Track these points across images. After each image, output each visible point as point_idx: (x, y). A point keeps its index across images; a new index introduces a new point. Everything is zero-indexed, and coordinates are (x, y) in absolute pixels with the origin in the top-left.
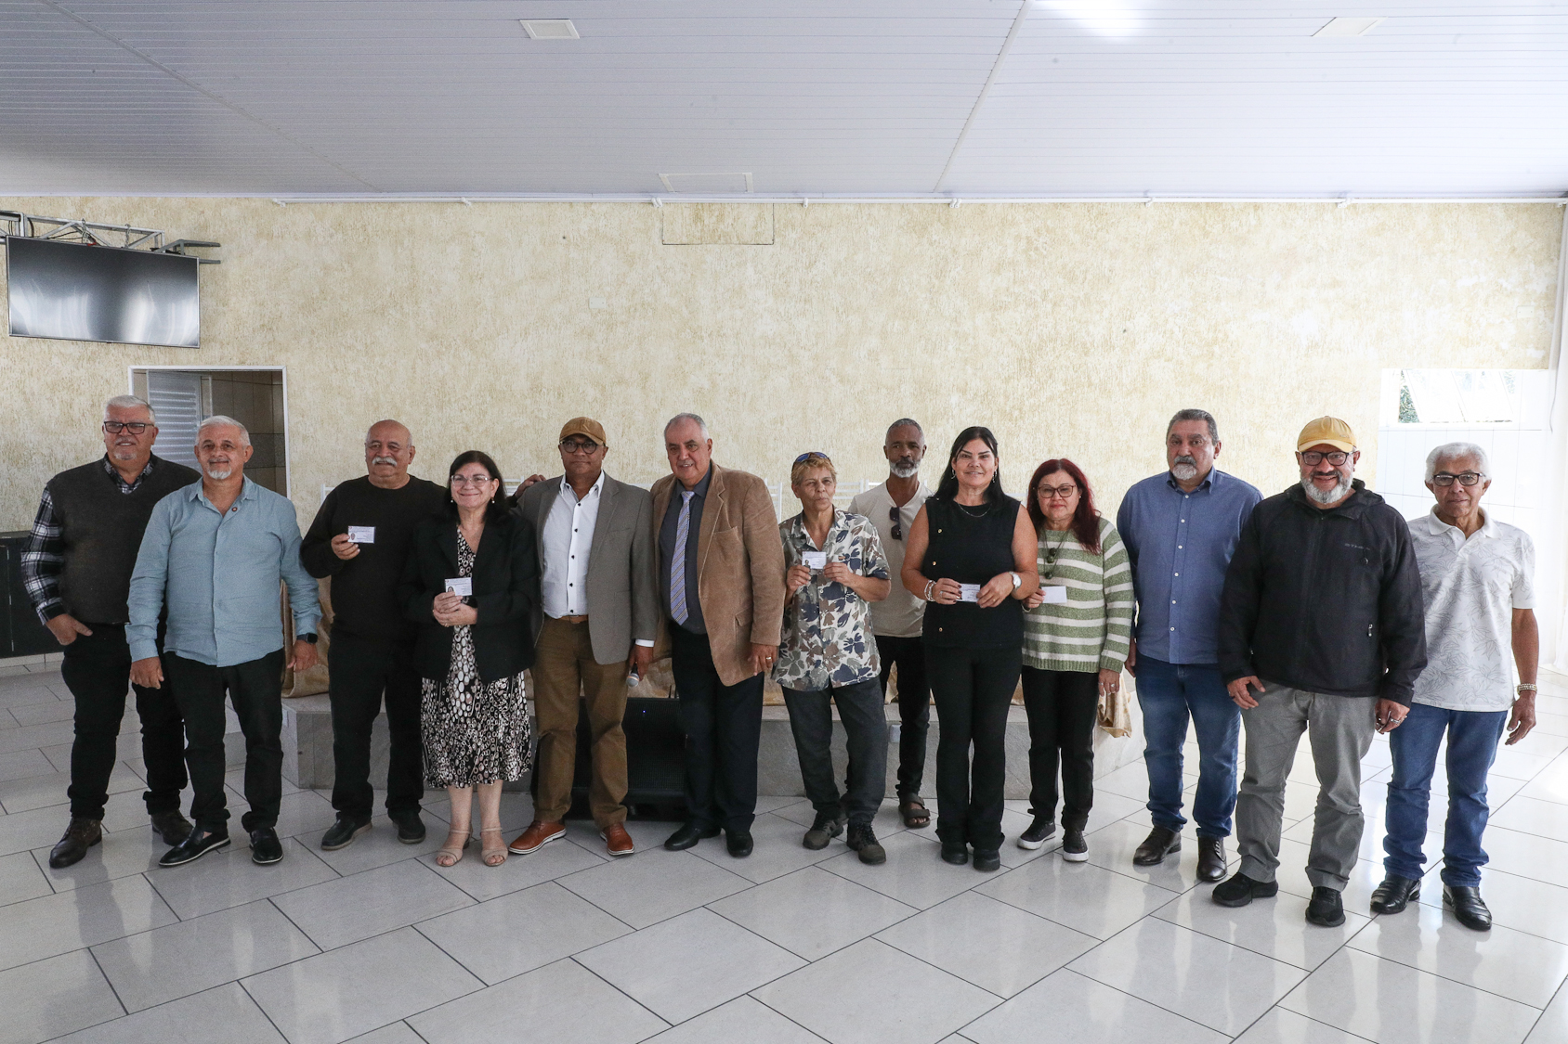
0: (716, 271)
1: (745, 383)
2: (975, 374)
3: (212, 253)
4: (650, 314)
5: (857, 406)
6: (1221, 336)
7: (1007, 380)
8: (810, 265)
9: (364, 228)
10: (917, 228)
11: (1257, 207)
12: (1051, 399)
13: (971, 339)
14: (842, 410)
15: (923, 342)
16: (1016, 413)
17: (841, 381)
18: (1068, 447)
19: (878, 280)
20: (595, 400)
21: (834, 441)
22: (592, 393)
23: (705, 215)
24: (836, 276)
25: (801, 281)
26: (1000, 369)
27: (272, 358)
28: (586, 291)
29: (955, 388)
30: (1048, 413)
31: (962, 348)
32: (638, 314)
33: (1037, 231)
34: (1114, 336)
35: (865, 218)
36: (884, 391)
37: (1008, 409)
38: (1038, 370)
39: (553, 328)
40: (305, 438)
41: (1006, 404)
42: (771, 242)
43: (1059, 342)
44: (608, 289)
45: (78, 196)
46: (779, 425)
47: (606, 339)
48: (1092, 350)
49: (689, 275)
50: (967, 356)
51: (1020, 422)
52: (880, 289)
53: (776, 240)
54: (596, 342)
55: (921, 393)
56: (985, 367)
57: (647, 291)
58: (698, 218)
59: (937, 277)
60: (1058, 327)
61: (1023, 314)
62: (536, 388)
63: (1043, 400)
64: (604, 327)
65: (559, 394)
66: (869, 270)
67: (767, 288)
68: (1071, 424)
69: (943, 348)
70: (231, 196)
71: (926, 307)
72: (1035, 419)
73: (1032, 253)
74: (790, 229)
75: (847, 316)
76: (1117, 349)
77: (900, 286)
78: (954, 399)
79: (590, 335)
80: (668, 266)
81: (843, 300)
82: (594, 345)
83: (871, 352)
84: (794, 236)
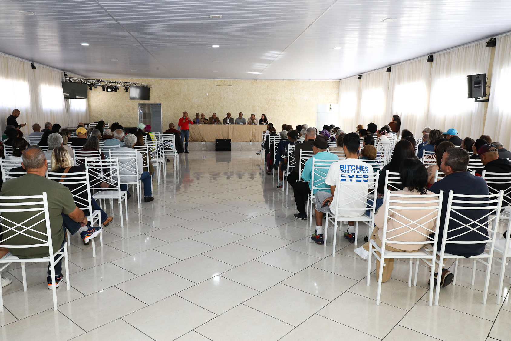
0: (224, 89)
3: (151, 86)
4: (215, 96)
6: (294, 99)
7: (265, 105)
8: (237, 89)
9: (173, 83)
10: (252, 84)
11: (299, 81)
12: (271, 108)
15: (253, 100)
22: (206, 107)
23: (222, 81)
24: (241, 90)
25: (236, 91)
27: (159, 102)
28: (205, 92)
31: (259, 100)
32: (213, 96)
33: (269, 84)
34: (279, 99)
35: (245, 82)
36: (248, 107)
39: (200, 97)
40: (164, 113)
42: (232, 85)
43: (272, 100)
44: (208, 92)
45: (131, 78)
47: (208, 99)
48: (277, 101)
49: (220, 90)
50: (259, 102)
52: (247, 92)
57: (214, 92)
58: (221, 82)
59: (255, 90)
60: (272, 98)
61: (267, 96)
62: (198, 106)
64: (208, 97)
66: (245, 89)
67: (231, 92)
69: (256, 100)
70: (153, 78)
71: (253, 95)
73: (268, 87)
75: (242, 96)
76: (280, 101)
77: (250, 92)
78: (257, 108)
80: (217, 89)
81: (242, 94)
82: (206, 100)
83: (246, 101)
84: (235, 84)
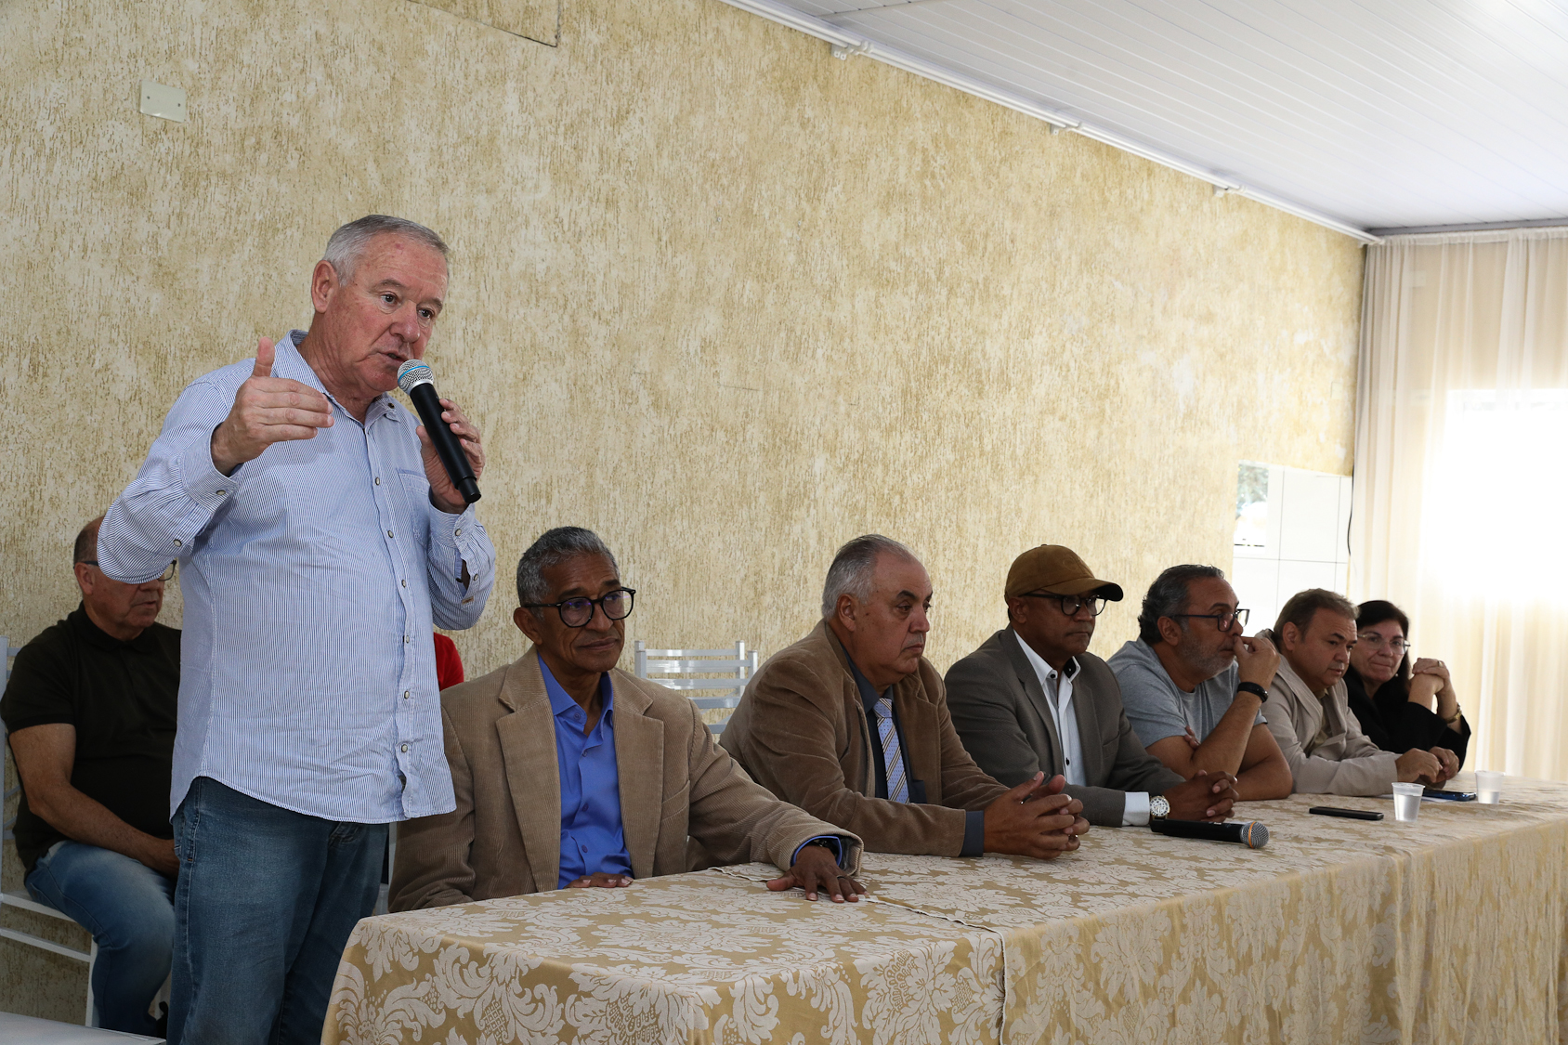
0: (444, 83)
1: (485, 389)
2: (849, 415)
4: (293, 164)
5: (678, 466)
6: (1112, 382)
8: (619, 119)
10: (784, 84)
13: (848, 340)
14: (654, 474)
15: (783, 334)
16: (897, 499)
17: (656, 405)
18: (953, 572)
19: (725, 181)
20: (136, 396)
21: (637, 548)
22: (128, 370)
24: (659, 154)
25: (601, 152)
26: (881, 410)
28: (133, 56)
29: (821, 441)
30: (933, 504)
31: (835, 357)
32: (263, 158)
33: (935, 142)
34: (1011, 365)
35: (710, 36)
36: (721, 435)
37: (886, 492)
38: (925, 417)
39: (29, 152)
41: (884, 481)
42: (553, 41)
43: (951, 366)
44: (191, 65)
46: (543, 501)
47: (180, 216)
48: (987, 388)
49: (388, 77)
50: (840, 374)
51: (900, 522)
52: (727, 203)
53: (564, 39)
54: (150, 217)
55: (774, 445)
56: (861, 402)
57: (289, 97)
59: (809, 200)
60: (952, 336)
61: (913, 301)
63: (929, 477)
64: (175, 178)
65: (34, 367)
66: (712, 155)
67: (541, 153)
68: (958, 526)
69: (810, 354)
71: (792, 258)
72: (918, 515)
73: (928, 182)
74: (588, 18)
75: (674, 256)
76: (1013, 389)
77: (756, 205)
78: (820, 464)
79: (137, 195)
80: (342, 40)
81: (669, 215)
82: (143, 228)
83: (706, 345)
84: (594, 37)
